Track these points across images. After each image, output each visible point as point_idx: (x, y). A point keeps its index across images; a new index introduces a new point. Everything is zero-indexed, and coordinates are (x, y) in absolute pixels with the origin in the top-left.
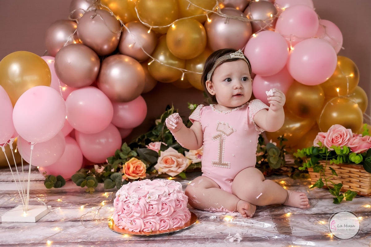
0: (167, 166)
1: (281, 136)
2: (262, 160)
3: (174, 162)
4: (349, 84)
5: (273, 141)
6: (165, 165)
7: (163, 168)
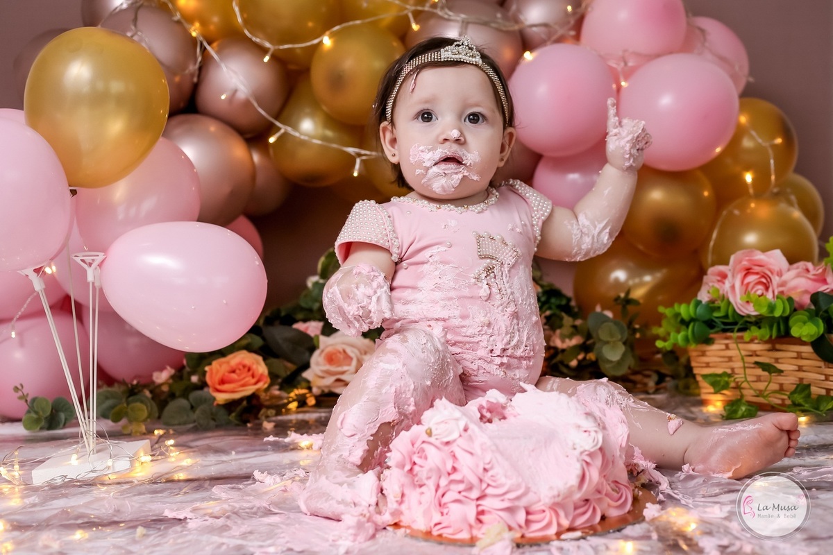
0: (333, 368)
1: (622, 295)
2: (581, 357)
3: (351, 359)
4: (775, 163)
5: (604, 308)
6: (327, 367)
7: (323, 378)
